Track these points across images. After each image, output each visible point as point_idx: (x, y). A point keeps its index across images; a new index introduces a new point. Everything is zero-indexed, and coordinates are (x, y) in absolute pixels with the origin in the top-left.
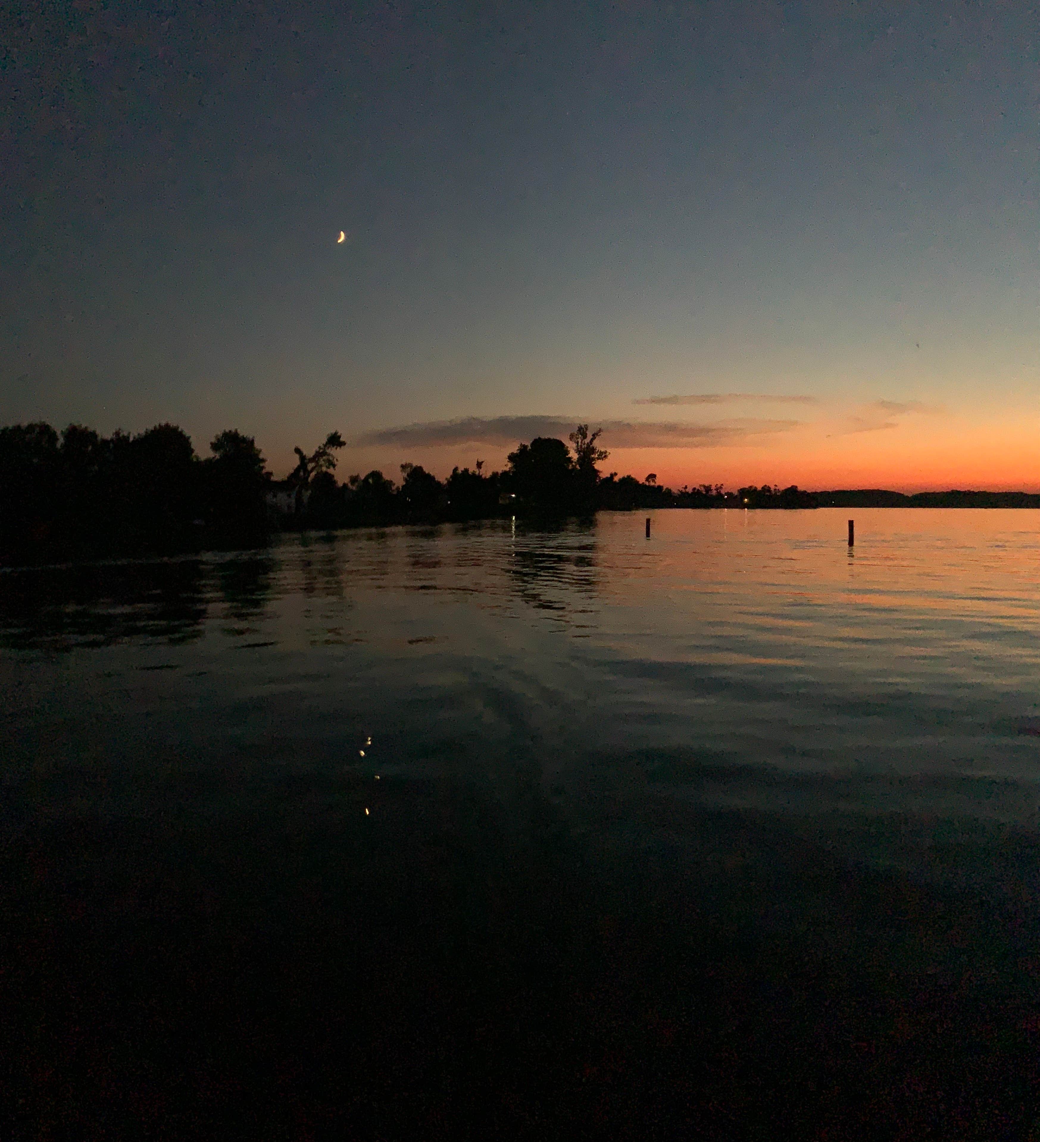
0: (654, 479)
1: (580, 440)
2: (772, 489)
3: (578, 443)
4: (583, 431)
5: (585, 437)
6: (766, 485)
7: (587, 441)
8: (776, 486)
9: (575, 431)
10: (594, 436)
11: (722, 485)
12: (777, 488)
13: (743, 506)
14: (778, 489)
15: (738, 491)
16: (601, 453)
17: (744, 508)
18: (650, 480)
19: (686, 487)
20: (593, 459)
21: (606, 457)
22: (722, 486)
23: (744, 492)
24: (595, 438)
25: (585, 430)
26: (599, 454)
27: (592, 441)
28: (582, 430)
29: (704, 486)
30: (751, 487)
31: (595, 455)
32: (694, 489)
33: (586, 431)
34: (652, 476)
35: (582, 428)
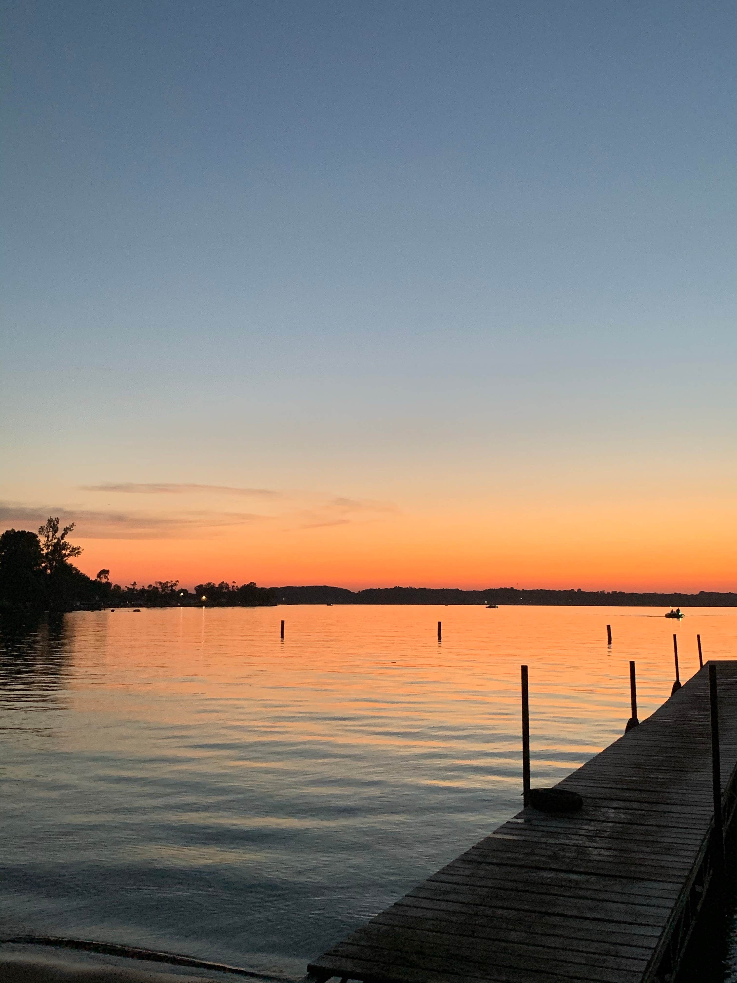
0: (107, 575)
1: (51, 534)
2: (230, 586)
3: (48, 537)
4: (54, 523)
5: (56, 530)
6: (223, 582)
7: (58, 535)
8: (234, 582)
9: (45, 523)
10: (66, 531)
11: (177, 581)
12: (235, 585)
13: (200, 604)
14: (237, 586)
15: (195, 588)
16: (74, 549)
17: (202, 606)
18: (101, 576)
19: (135, 584)
20: (65, 555)
21: (78, 553)
22: (177, 583)
23: (201, 589)
24: (67, 533)
25: (56, 523)
26: (71, 549)
27: (63, 537)
28: (52, 523)
29: (161, 583)
30: (209, 584)
31: (67, 551)
32: (150, 586)
33: (57, 525)
34: (104, 572)
35: (52, 521)
